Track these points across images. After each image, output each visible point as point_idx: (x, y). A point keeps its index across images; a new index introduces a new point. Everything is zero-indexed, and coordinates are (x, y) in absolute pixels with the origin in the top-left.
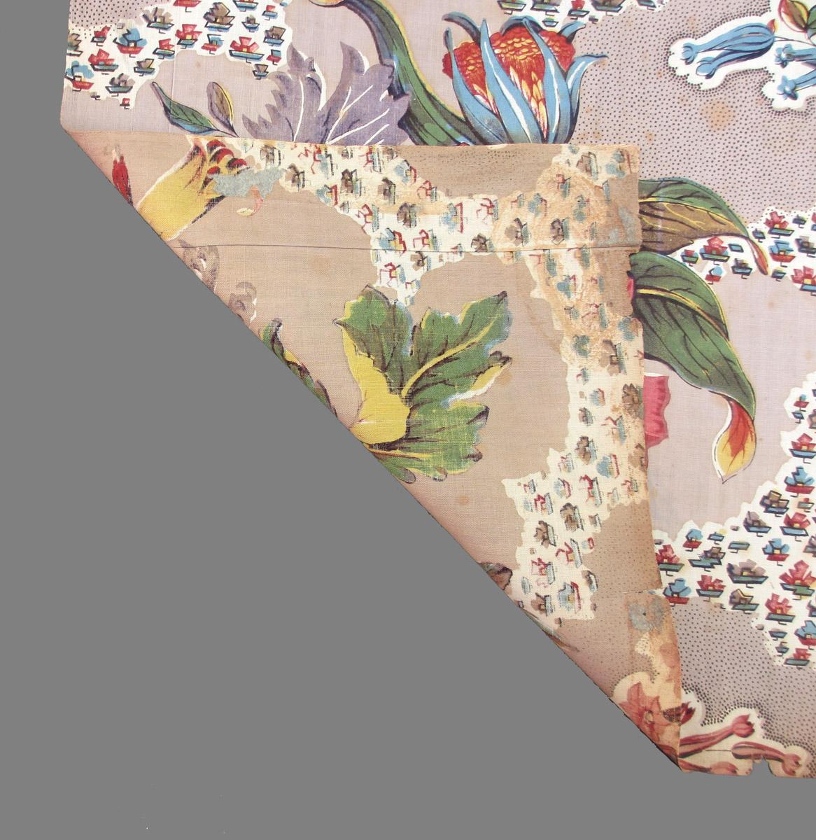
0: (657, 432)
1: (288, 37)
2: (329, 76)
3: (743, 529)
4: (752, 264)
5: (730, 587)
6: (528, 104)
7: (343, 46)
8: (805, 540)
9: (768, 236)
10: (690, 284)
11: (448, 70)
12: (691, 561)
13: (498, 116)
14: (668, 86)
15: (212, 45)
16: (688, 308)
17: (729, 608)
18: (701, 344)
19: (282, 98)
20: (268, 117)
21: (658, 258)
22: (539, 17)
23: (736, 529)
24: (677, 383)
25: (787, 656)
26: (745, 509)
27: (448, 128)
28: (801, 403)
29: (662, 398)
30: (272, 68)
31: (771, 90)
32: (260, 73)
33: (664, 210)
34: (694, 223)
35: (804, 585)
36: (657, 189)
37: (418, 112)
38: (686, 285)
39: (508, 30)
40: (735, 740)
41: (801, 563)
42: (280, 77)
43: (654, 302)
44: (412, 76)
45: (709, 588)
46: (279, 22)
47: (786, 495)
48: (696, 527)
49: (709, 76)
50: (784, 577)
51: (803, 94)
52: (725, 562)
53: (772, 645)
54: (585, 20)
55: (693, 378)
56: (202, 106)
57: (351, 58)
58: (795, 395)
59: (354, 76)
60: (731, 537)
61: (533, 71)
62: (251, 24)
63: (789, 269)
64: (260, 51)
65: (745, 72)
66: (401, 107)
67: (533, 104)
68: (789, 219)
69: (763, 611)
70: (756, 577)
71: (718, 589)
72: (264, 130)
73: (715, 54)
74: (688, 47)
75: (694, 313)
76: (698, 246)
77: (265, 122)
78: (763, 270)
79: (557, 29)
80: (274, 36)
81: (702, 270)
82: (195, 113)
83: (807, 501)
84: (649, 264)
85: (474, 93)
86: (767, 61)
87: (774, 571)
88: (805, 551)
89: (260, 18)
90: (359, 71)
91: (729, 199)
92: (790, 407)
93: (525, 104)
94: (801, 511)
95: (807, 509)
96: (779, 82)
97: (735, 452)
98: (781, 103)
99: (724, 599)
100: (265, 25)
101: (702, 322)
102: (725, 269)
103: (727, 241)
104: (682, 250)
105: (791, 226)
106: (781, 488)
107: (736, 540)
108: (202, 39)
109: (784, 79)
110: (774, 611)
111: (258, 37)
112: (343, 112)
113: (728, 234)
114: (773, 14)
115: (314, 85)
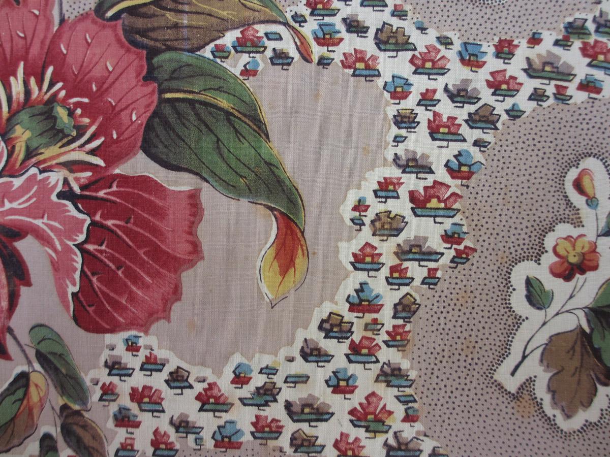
0: (190, 253)
3: (299, 359)
4: (294, 53)
5: (289, 427)
8: (376, 368)
12: (241, 399)
16: (221, 109)
17: (290, 451)
18: (238, 149)
21: (185, 57)
23: (291, 360)
24: (211, 197)
26: (301, 336)
28: (361, 206)
29: (194, 215)
34: (224, 14)
35: (377, 420)
38: (217, 83)
41: (373, 394)
43: (182, 106)
47: (350, 317)
48: (243, 360)
50: (353, 412)
52: (281, 398)
55: (229, 188)
58: (352, 198)
60: (286, 369)
63: (338, 54)
70: (320, 414)
71: (275, 430)
75: (228, 114)
76: (230, 38)
78: (307, 58)
81: (235, 65)
83: (375, 321)
84: (174, 65)
88: (377, 381)
92: (347, 212)
94: (369, 334)
95: (376, 331)
97: (284, 271)
99: (284, 440)
102: (262, 62)
103: (262, 29)
104: (212, 45)
106: (343, 308)
107: (293, 372)
113: (263, 22)
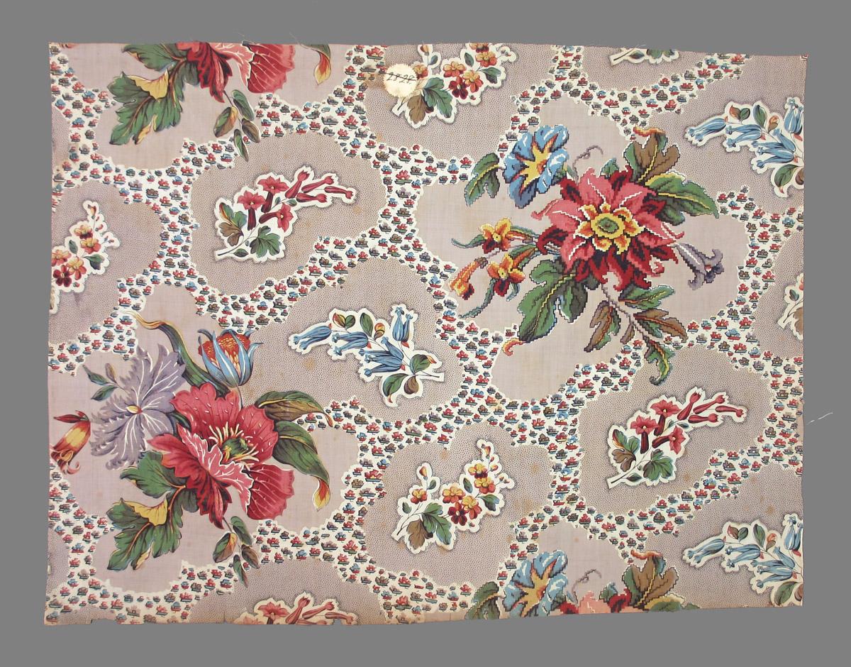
1: (136, 343)
2: (153, 358)
6: (232, 364)
7: (159, 345)
9: (332, 412)
10: (301, 433)
11: (200, 352)
13: (221, 370)
14: (288, 353)
15: (106, 348)
19: (135, 368)
20: (129, 376)
22: (235, 329)
25: (347, 578)
27: (202, 376)
30: (131, 356)
31: (331, 352)
32: (126, 358)
33: (289, 404)
36: (286, 396)
37: (189, 370)
39: (224, 335)
40: (326, 611)
42: (134, 360)
44: (186, 356)
45: (314, 553)
46: (132, 337)
49: (304, 349)
51: (344, 353)
53: (340, 574)
54: (254, 329)
56: (103, 373)
57: (162, 350)
59: (163, 357)
61: (234, 351)
62: (121, 338)
64: (126, 349)
65: (320, 346)
66: (183, 368)
67: (235, 364)
68: (340, 404)
69: (336, 561)
72: (129, 382)
73: (307, 339)
74: (296, 337)
77: (129, 379)
79: (243, 333)
80: (131, 343)
82: (101, 377)
85: (211, 361)
86: (329, 340)
87: (340, 545)
89: (125, 336)
90: (165, 355)
91: (315, 398)
93: (231, 365)
96: (334, 349)
98: (335, 357)
100: (127, 338)
101: (306, 448)
105: (341, 407)
108: (103, 346)
109: (336, 347)
110: (341, 561)
111: (124, 343)
112: (160, 372)
114: (331, 321)
115: (148, 362)
